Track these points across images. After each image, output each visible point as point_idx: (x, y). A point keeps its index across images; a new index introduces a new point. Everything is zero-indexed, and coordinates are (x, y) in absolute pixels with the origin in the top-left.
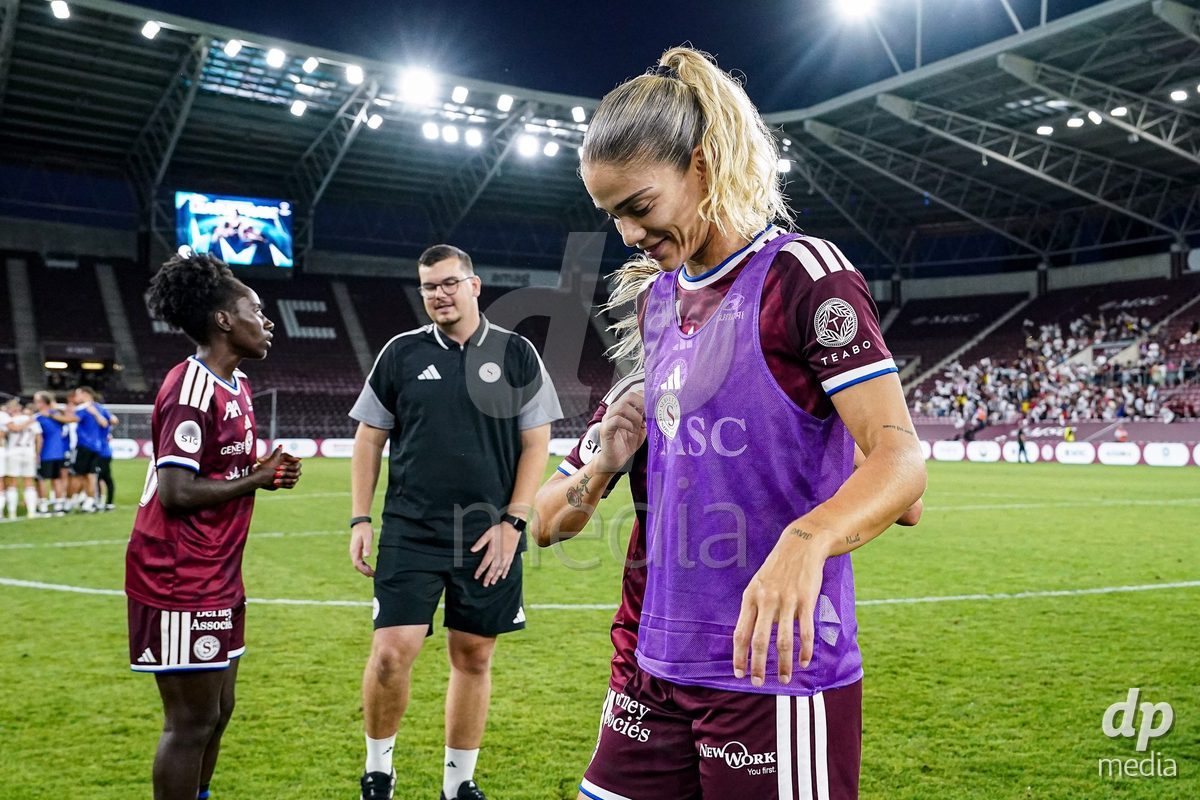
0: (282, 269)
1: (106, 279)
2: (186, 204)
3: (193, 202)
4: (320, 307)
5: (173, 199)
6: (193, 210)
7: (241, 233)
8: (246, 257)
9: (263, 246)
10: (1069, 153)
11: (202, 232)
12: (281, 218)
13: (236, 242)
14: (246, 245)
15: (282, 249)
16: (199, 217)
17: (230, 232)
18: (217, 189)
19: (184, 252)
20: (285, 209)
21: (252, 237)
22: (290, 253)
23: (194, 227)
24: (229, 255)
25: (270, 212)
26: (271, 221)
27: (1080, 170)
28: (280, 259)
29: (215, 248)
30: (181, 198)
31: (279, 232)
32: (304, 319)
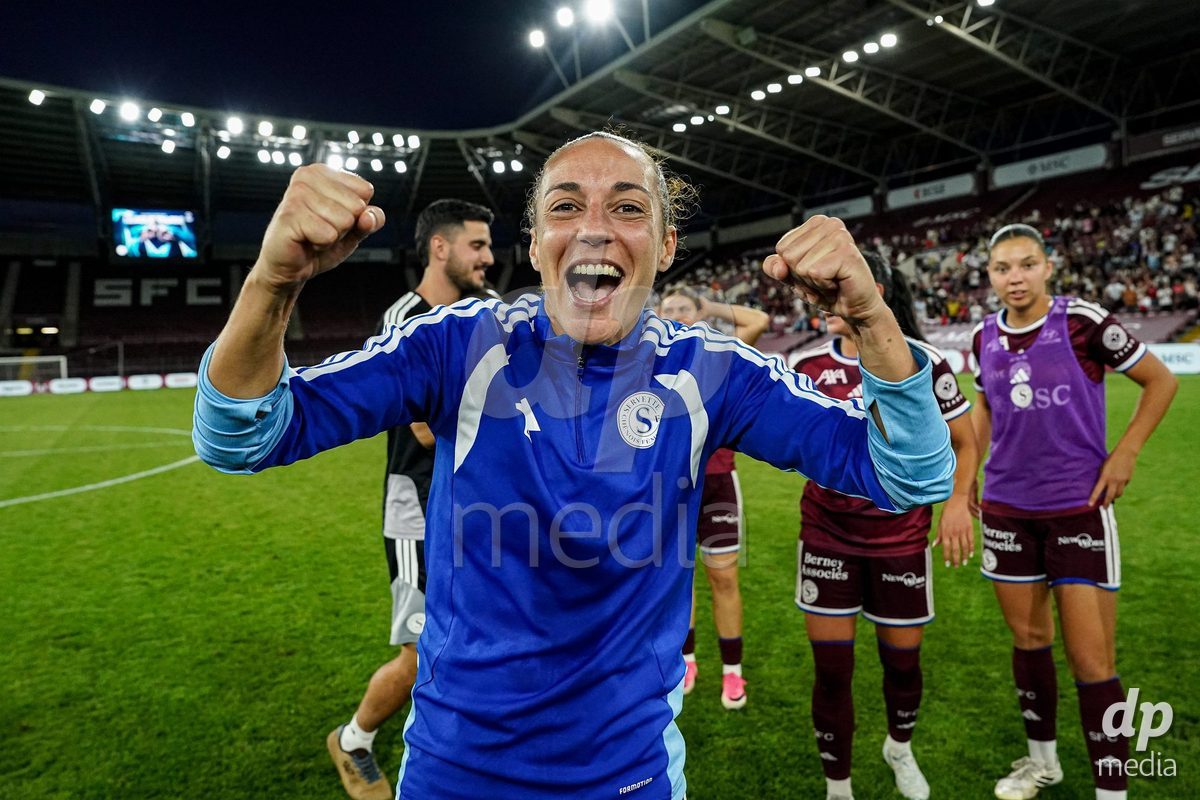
0: (189, 259)
1: (75, 271)
2: (121, 218)
3: (125, 216)
4: (216, 282)
5: (110, 215)
6: (126, 221)
7: (159, 236)
8: (164, 251)
9: (175, 243)
10: (706, 144)
11: (133, 236)
12: (188, 224)
13: (157, 242)
14: (163, 243)
15: (188, 243)
16: (130, 226)
17: (152, 235)
18: (141, 206)
19: (121, 251)
20: (189, 217)
21: (167, 237)
22: (194, 246)
23: (127, 233)
24: (152, 250)
25: (178, 220)
26: (179, 226)
27: (716, 157)
28: (187, 251)
29: (142, 247)
30: (117, 214)
31: (185, 233)
32: (203, 291)
